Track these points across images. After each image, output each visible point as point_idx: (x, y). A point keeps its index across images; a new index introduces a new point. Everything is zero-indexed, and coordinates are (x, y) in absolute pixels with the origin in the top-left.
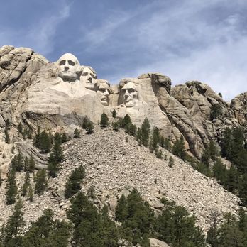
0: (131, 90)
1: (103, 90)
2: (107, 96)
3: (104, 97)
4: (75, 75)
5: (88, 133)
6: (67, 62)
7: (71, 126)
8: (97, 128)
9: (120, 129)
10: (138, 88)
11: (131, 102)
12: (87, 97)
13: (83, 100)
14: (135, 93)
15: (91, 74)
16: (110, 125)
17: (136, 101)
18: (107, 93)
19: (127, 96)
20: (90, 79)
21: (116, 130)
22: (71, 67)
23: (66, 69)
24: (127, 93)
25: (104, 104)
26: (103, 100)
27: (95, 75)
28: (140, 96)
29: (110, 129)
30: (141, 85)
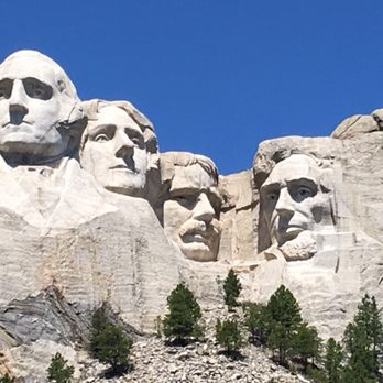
0: (301, 189)
1: (188, 198)
2: (206, 218)
3: (191, 224)
4: (54, 137)
5: (108, 375)
6: (18, 87)
7: (36, 347)
8: (149, 353)
9: (250, 351)
11: (304, 238)
12: (108, 223)
13: (89, 239)
14: (320, 199)
15: (129, 132)
16: (211, 335)
17: (327, 230)
18: (204, 206)
19: (286, 216)
20: (126, 154)
21: (233, 354)
22: (35, 106)
23: (18, 114)
24: (285, 200)
25: (195, 256)
27: (148, 135)
28: (341, 211)
29: (206, 354)
30: (345, 162)
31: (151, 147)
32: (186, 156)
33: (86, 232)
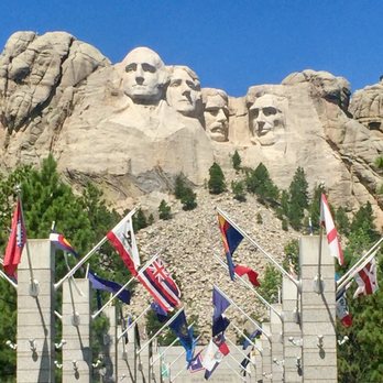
0: (269, 111)
1: (214, 111)
2: (222, 121)
3: (216, 124)
4: (156, 91)
5: (185, 209)
6: (139, 67)
7: (152, 195)
8: (202, 194)
9: (249, 197)
10: (283, 104)
11: (270, 135)
12: (181, 134)
13: (173, 142)
14: (277, 116)
15: (188, 82)
16: (229, 188)
17: (280, 131)
18: (221, 115)
20: (187, 94)
21: (241, 199)
22: (148, 76)
23: (140, 80)
24: (261, 117)
25: (218, 139)
26: (214, 130)
27: (196, 83)
28: (288, 123)
29: (228, 198)
30: (290, 98)
31: (197, 88)
32: (214, 91)
33: (172, 139)
